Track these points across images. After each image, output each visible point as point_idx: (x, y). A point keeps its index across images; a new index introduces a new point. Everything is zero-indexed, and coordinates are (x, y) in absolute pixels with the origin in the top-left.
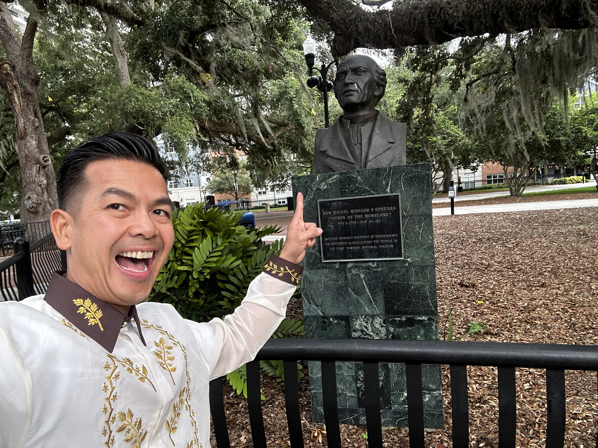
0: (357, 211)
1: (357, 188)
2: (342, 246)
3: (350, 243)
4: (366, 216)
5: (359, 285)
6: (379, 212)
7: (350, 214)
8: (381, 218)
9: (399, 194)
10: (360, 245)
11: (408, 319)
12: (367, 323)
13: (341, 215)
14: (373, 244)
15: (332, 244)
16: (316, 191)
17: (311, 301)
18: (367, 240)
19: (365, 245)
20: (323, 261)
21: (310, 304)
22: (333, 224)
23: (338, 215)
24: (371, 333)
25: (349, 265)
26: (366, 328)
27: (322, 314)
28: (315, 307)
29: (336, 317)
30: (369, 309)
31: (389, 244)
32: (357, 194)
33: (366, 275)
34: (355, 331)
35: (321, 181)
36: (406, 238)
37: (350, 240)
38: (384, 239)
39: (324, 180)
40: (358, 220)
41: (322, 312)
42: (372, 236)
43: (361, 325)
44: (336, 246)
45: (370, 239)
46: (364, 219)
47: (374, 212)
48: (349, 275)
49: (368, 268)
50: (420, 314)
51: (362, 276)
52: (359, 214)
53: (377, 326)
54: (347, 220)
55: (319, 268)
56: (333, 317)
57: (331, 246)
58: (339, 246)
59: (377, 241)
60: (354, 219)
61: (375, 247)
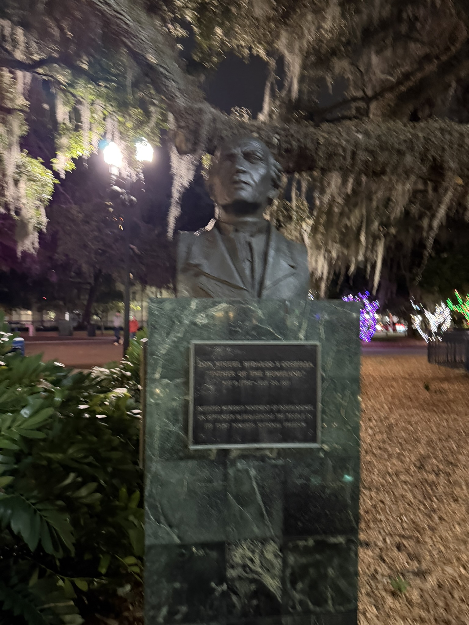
0: (254, 364)
1: (256, 328)
2: (225, 421)
3: (239, 417)
4: (268, 374)
5: (246, 488)
6: (287, 369)
7: (243, 368)
8: (290, 379)
9: (317, 343)
10: (255, 422)
11: (317, 542)
12: (253, 552)
13: (229, 369)
14: (274, 421)
15: (210, 417)
16: (189, 326)
17: (162, 519)
18: (267, 412)
19: (262, 421)
20: (192, 447)
21: (159, 522)
22: (215, 384)
23: (223, 369)
24: (260, 570)
25: (233, 455)
26: (252, 560)
27: (177, 540)
28: (168, 529)
29: (203, 545)
30: (258, 527)
31: (299, 420)
32: (254, 338)
33: (259, 470)
34: (233, 567)
35: (198, 311)
36: (324, 412)
37: (240, 413)
38: (292, 412)
39: (202, 309)
40: (255, 379)
41: (179, 537)
42: (275, 407)
43: (243, 557)
44: (216, 421)
45: (271, 411)
46: (263, 378)
47: (281, 369)
48: (231, 472)
49: (263, 459)
50: (334, 533)
51: (253, 472)
52: (257, 369)
53: (269, 556)
54: (237, 378)
55: (181, 459)
56: (198, 545)
57: (207, 421)
58: (220, 422)
59: (281, 416)
60: (248, 378)
61: (279, 425)
